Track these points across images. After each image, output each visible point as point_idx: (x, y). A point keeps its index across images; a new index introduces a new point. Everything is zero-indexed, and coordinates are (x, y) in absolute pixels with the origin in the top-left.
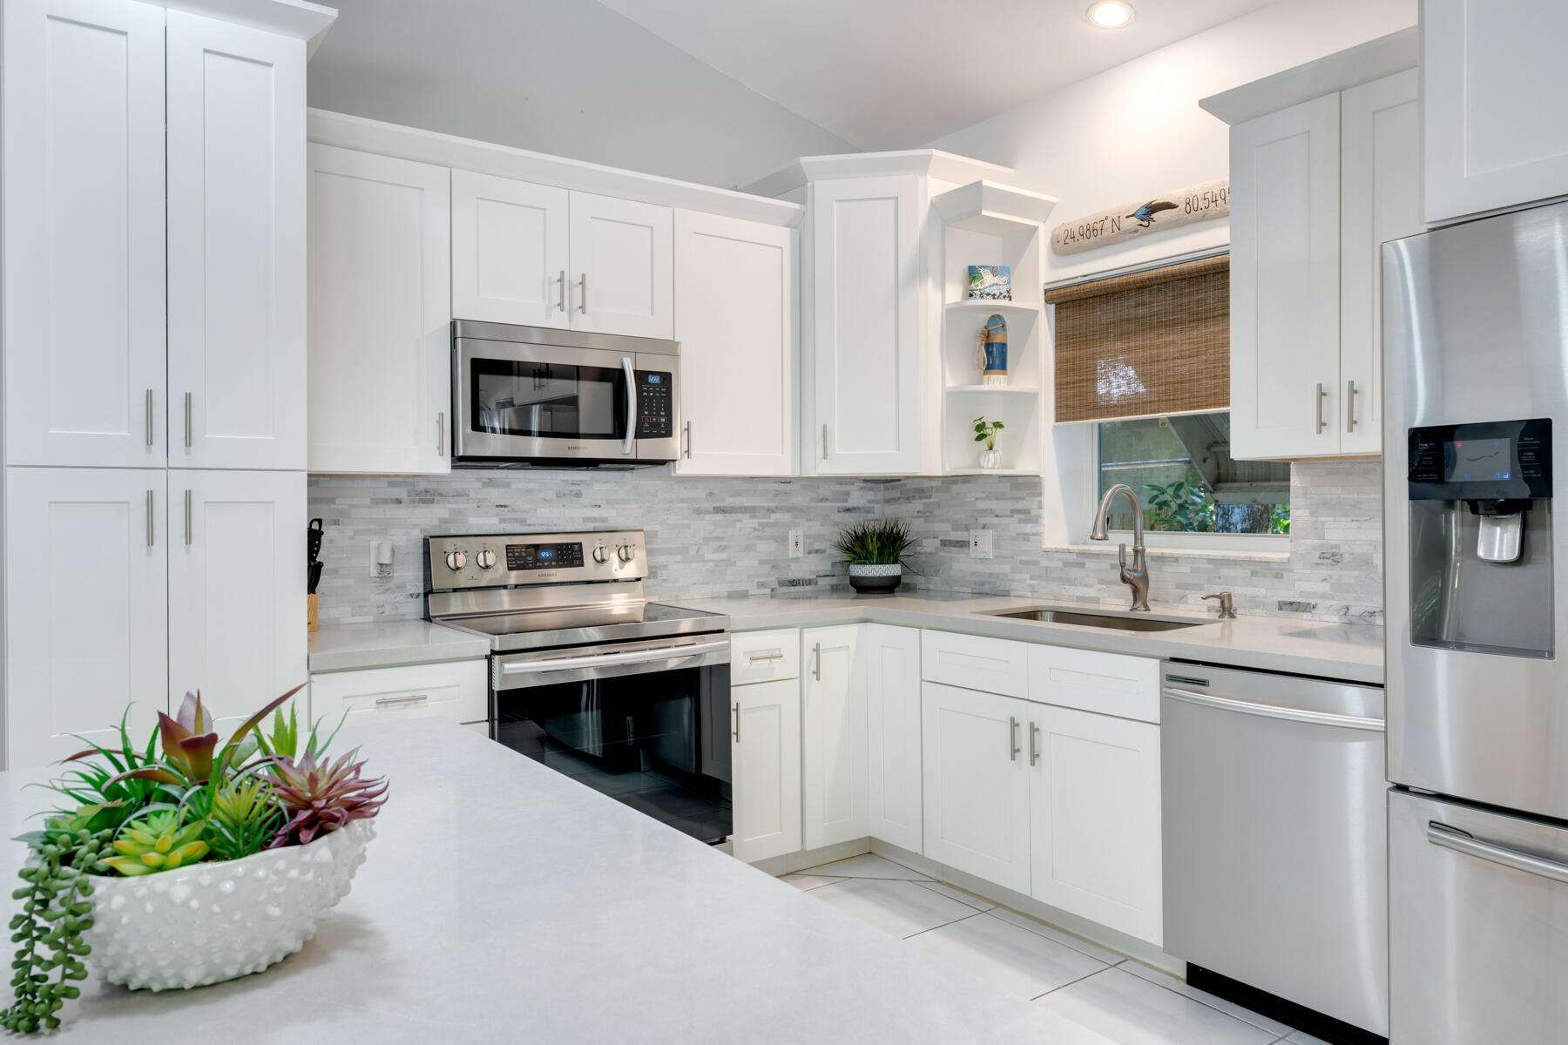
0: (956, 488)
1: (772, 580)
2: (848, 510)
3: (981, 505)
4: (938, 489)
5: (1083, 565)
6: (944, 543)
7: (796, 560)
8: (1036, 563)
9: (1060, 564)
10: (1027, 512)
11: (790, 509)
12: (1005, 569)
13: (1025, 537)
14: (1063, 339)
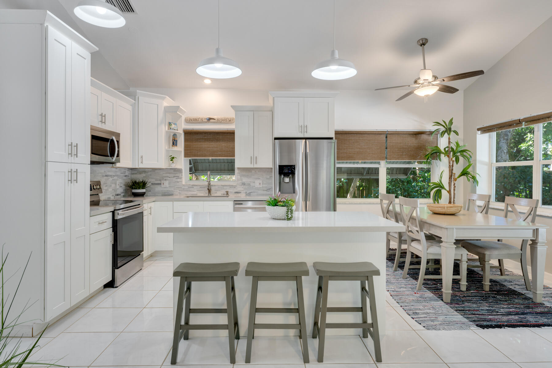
0: (156, 171)
1: (114, 194)
2: (126, 176)
3: (164, 175)
4: (150, 171)
5: (193, 187)
6: (152, 184)
7: (118, 189)
8: (181, 187)
9: (187, 188)
10: (178, 177)
11: (117, 176)
12: (173, 189)
13: (178, 182)
14: (186, 140)
